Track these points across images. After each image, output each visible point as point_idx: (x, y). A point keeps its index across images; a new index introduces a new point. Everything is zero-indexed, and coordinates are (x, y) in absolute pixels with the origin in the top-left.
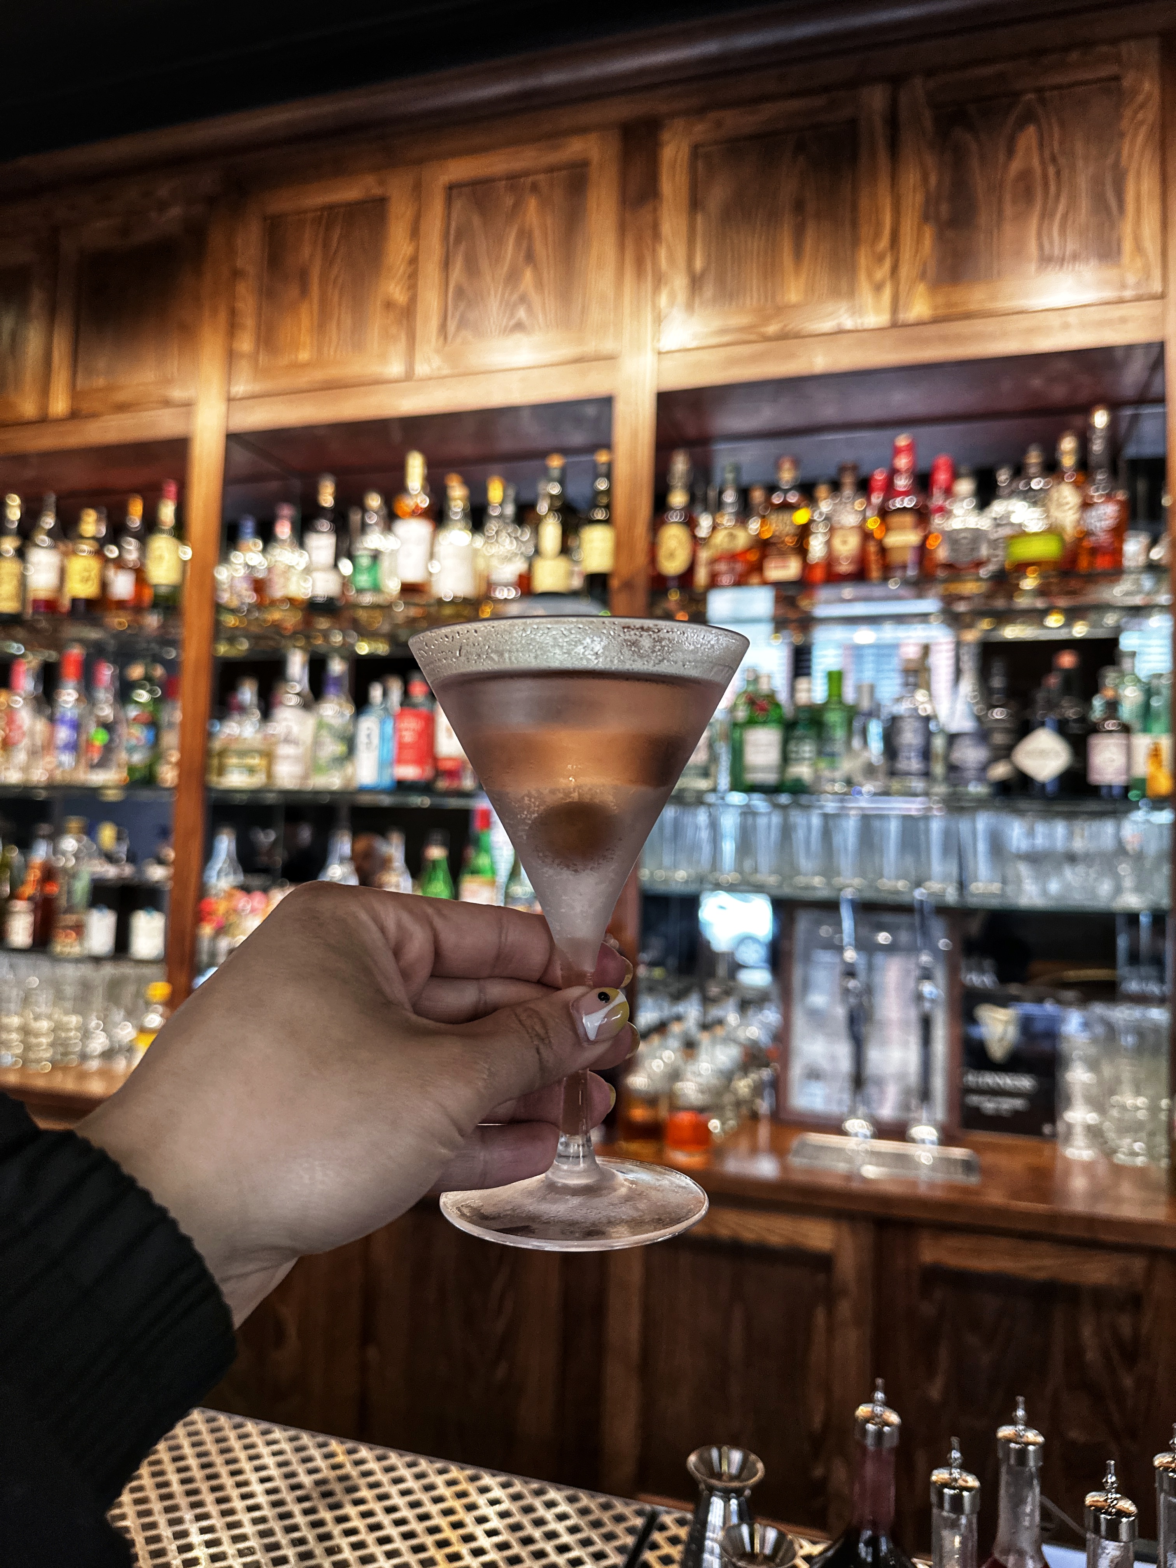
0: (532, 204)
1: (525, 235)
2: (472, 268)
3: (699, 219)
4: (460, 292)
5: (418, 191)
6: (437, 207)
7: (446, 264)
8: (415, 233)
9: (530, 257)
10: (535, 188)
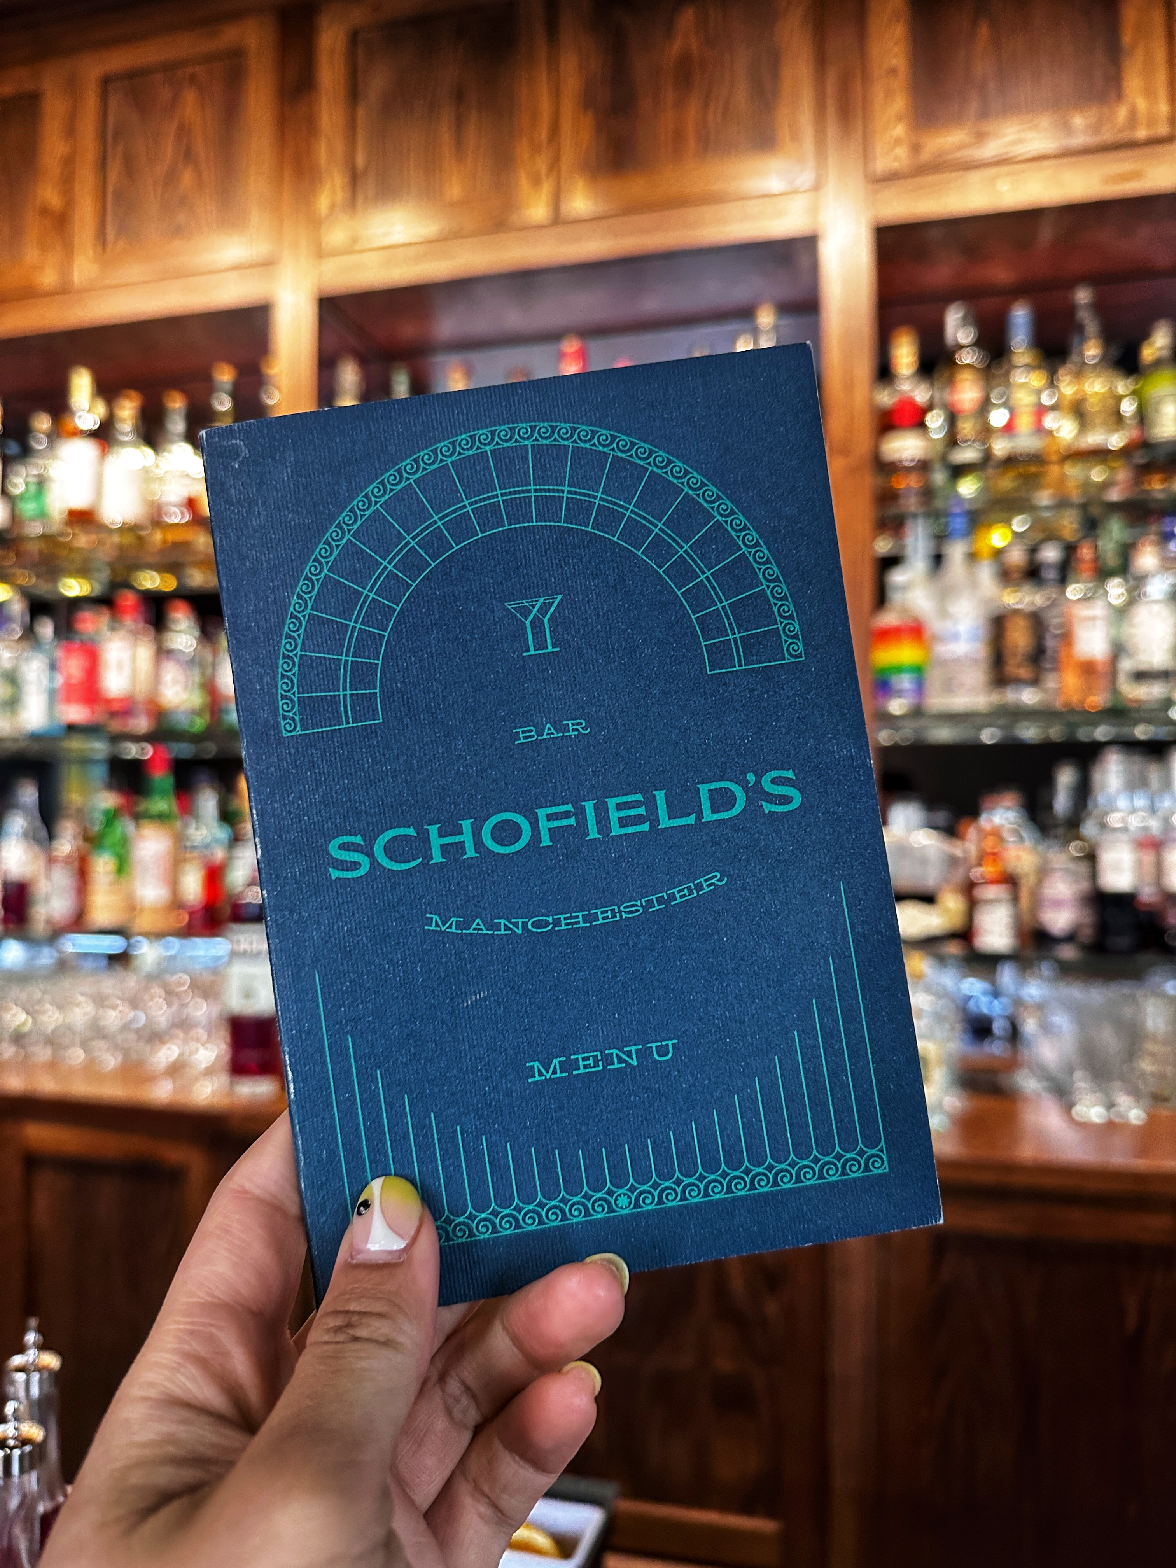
0: (190, 97)
1: (183, 131)
2: (130, 169)
3: (361, 113)
4: (119, 195)
5: (72, 87)
6: (91, 102)
7: (102, 164)
8: (70, 131)
9: (188, 156)
10: (193, 79)
